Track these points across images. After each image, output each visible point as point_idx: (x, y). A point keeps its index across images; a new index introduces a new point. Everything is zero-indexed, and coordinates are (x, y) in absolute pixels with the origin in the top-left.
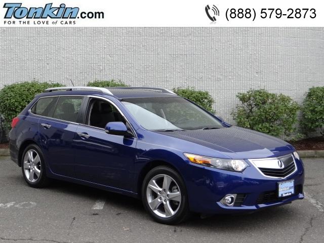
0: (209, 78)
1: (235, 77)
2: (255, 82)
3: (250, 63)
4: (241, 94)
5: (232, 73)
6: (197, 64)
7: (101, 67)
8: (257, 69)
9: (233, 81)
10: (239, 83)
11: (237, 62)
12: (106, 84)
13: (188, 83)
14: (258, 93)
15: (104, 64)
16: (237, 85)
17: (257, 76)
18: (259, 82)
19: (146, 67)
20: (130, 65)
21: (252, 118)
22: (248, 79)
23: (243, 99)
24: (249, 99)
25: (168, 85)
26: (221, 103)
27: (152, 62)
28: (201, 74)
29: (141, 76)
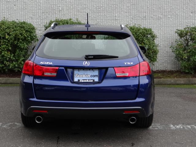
0: (152, 17)
1: (173, 17)
2: (190, 20)
3: (186, 4)
4: (179, 30)
5: (171, 13)
6: (141, 5)
7: (60, 8)
8: (192, 9)
9: (171, 20)
10: (177, 21)
11: (175, 3)
12: (66, 22)
13: (133, 22)
14: (194, 30)
15: (62, 6)
16: (175, 23)
17: (192, 15)
18: (194, 20)
19: (98, 7)
20: (85, 6)
21: (189, 50)
22: (184, 18)
23: (181, 34)
24: (186, 34)
25: (117, 23)
26: (161, 38)
27: (104, 4)
28: (145, 14)
29: (94, 16)
